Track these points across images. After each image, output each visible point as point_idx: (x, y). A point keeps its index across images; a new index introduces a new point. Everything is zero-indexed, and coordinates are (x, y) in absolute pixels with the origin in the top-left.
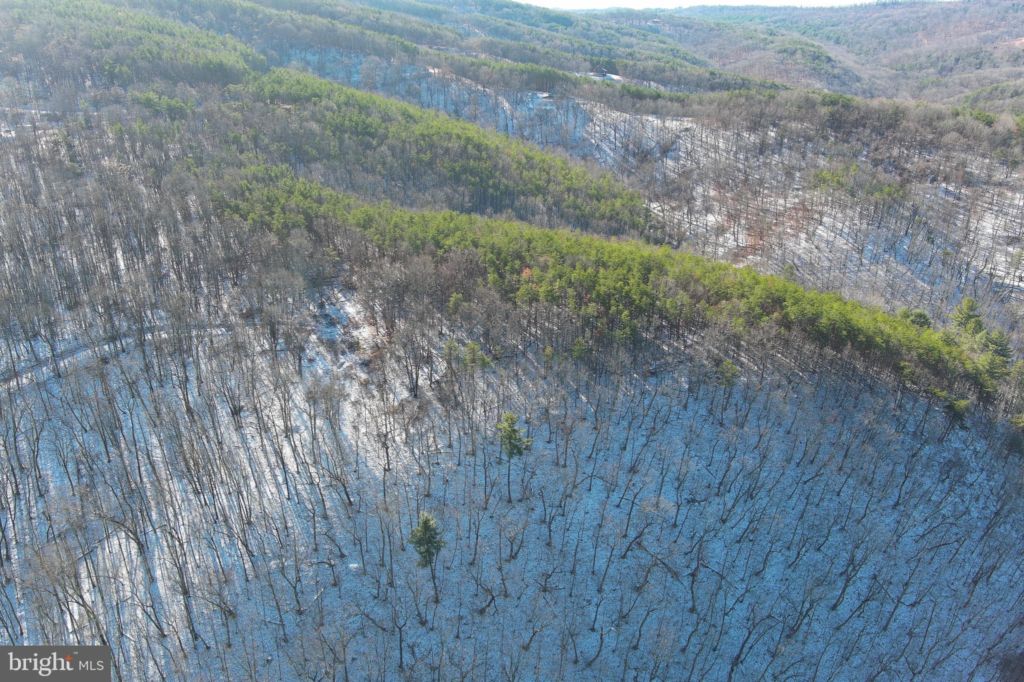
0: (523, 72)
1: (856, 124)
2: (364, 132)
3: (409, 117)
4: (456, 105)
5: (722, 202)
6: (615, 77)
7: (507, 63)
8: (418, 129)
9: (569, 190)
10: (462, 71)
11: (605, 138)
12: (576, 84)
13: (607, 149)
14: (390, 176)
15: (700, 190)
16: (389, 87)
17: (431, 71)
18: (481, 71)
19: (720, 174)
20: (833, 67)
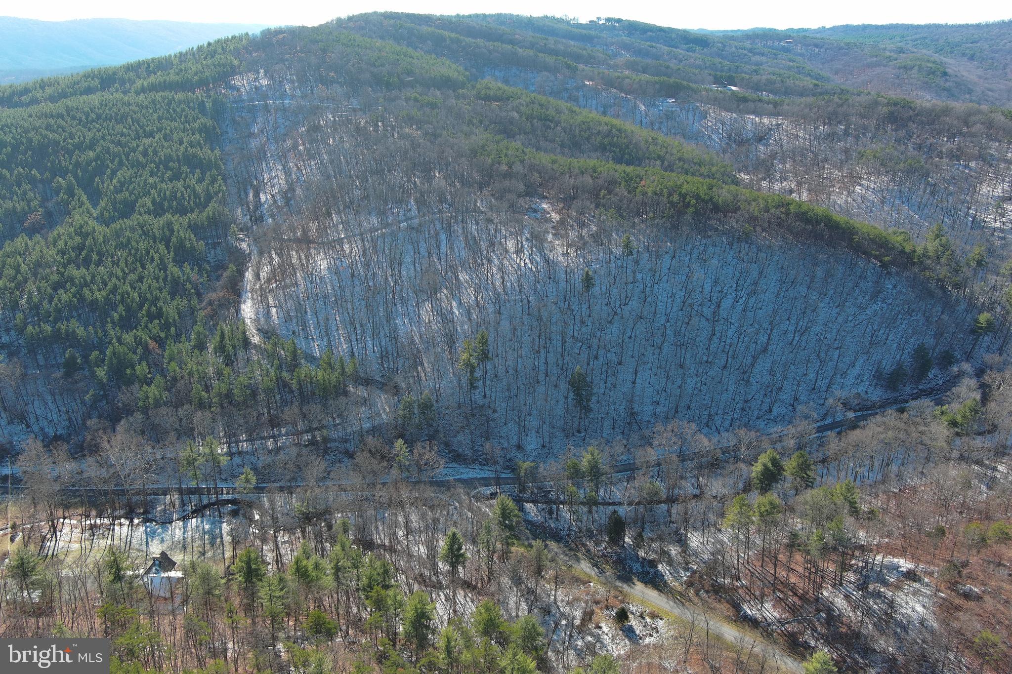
0: (656, 83)
1: (910, 119)
2: (545, 119)
3: (573, 112)
4: (604, 107)
5: (796, 175)
6: (733, 88)
7: (645, 77)
8: (580, 118)
9: (680, 159)
10: (610, 83)
11: (715, 131)
12: (696, 91)
13: (716, 138)
14: (562, 145)
16: (555, 94)
17: (587, 83)
18: (625, 83)
19: (797, 155)
20: (946, 80)
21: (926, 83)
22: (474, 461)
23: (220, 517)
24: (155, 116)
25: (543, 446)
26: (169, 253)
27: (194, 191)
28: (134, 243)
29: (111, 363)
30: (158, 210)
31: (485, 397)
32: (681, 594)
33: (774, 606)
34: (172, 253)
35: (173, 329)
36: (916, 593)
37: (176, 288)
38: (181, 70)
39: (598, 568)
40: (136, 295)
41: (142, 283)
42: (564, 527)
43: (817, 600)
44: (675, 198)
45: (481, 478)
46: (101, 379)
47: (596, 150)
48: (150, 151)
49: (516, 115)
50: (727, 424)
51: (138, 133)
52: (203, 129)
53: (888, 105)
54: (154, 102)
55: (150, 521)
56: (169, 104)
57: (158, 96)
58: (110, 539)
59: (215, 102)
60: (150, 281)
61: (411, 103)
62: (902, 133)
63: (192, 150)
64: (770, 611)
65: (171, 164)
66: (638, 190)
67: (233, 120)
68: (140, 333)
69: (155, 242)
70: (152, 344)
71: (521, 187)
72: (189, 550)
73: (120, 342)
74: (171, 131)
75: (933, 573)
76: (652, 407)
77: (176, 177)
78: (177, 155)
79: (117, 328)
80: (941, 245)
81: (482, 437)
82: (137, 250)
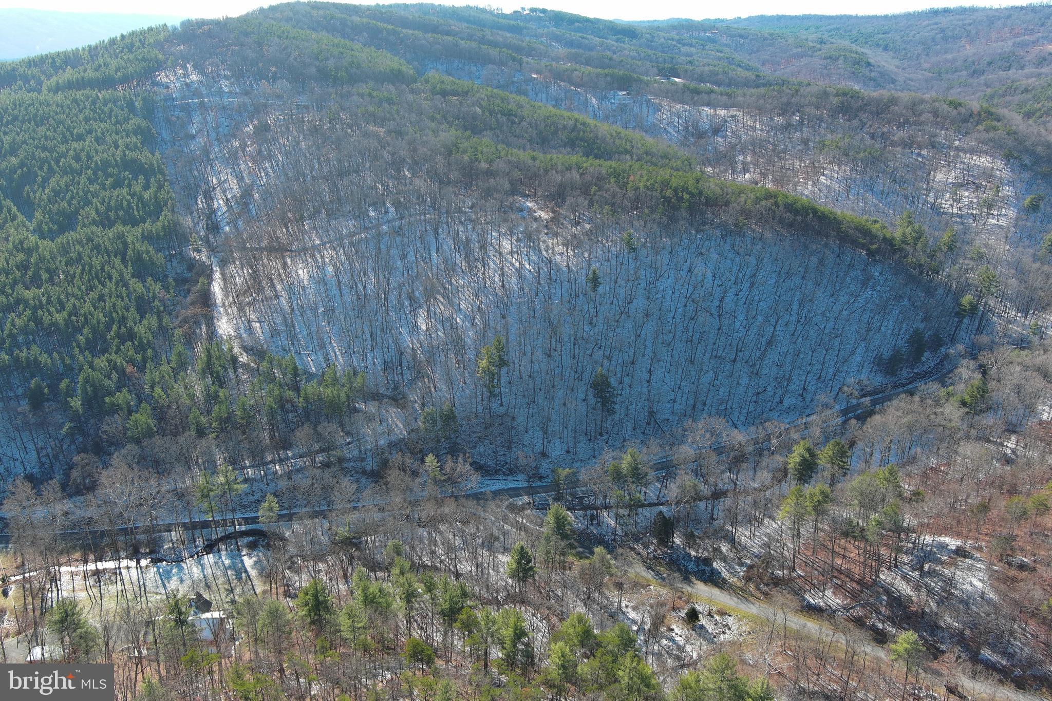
0: (606, 75)
1: (861, 109)
2: (509, 114)
5: (756, 165)
6: (677, 80)
7: (590, 70)
8: (541, 113)
10: (558, 76)
11: (671, 123)
12: (647, 84)
13: (672, 131)
14: (531, 141)
15: (741, 158)
17: (534, 76)
18: (574, 75)
19: (756, 146)
20: (871, 71)
21: (854, 73)
22: (497, 472)
23: (239, 550)
24: (81, 117)
25: (568, 452)
26: (126, 267)
27: (141, 198)
28: (86, 259)
29: (85, 391)
30: (105, 222)
31: (501, 405)
32: (741, 589)
33: (834, 593)
34: (130, 268)
35: (150, 351)
36: (970, 568)
37: (143, 306)
38: (100, 66)
39: (653, 570)
40: (101, 315)
41: (104, 301)
42: (607, 532)
43: (875, 583)
44: (669, 193)
45: (510, 489)
46: (77, 410)
47: (565, 146)
48: (83, 154)
49: (478, 110)
50: (742, 418)
51: (64, 136)
52: (137, 131)
53: (837, 95)
54: (75, 101)
55: (161, 560)
56: (94, 103)
57: (79, 95)
58: (119, 583)
59: (144, 100)
60: (113, 299)
61: (367, 99)
62: (856, 122)
63: (130, 155)
64: (831, 599)
65: (110, 170)
66: (629, 186)
67: (168, 121)
68: (114, 357)
69: (109, 256)
70: (129, 369)
71: (507, 186)
72: (214, 588)
73: (91, 366)
74: (103, 133)
75: (982, 548)
76: (669, 405)
77: (117, 184)
78: (115, 160)
79: (87, 353)
80: (915, 231)
81: (503, 446)
82: (91, 266)
